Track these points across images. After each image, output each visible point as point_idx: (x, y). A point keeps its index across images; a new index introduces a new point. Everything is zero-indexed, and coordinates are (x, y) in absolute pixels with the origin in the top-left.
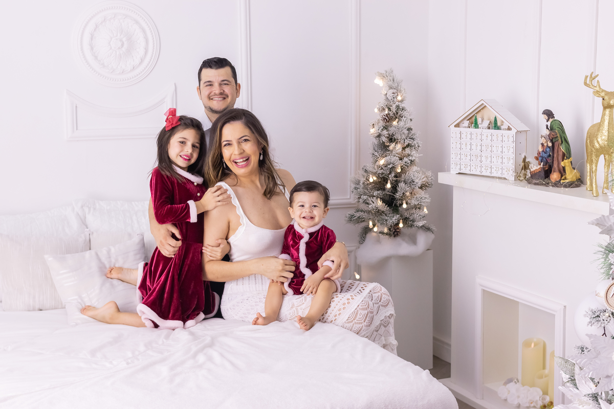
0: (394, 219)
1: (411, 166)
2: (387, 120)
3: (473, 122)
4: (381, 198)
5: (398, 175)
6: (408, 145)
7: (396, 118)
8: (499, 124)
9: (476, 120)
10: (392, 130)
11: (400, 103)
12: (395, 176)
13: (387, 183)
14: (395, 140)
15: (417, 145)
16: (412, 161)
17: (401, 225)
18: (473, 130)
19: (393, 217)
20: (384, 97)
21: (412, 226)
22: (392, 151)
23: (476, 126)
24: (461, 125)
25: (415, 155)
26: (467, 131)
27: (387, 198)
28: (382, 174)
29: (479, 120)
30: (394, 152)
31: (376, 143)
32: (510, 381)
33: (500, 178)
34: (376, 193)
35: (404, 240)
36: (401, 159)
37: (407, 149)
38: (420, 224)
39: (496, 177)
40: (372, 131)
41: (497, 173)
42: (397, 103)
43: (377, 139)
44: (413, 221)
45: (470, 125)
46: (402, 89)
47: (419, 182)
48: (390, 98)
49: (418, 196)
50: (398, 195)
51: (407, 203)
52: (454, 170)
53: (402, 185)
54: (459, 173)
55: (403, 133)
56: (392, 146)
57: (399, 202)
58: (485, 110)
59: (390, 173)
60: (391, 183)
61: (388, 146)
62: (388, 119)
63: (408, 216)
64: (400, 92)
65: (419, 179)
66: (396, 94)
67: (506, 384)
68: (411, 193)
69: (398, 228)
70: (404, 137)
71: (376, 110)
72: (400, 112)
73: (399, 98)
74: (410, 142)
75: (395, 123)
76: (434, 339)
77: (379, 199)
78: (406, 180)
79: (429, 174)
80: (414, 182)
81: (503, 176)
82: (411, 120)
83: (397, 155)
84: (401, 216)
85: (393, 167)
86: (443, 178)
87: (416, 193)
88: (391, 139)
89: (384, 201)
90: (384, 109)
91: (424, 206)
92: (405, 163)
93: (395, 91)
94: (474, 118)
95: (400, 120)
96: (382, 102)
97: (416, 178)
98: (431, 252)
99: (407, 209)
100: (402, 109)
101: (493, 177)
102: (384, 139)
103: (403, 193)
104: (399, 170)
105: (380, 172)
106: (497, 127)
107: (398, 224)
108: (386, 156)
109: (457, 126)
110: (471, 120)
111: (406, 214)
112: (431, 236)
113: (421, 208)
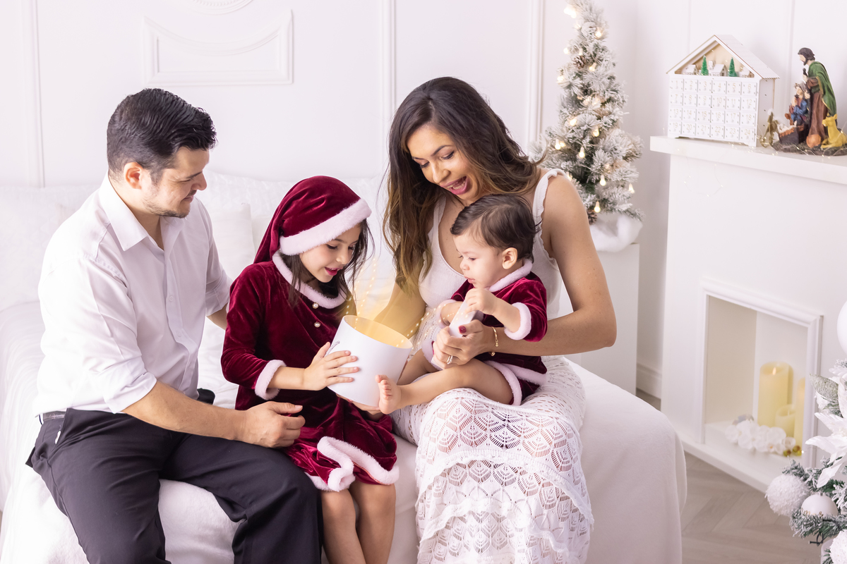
0: (588, 200)
1: (612, 128)
2: (581, 64)
3: (701, 65)
4: (570, 172)
5: (594, 141)
6: (610, 100)
7: (594, 61)
8: (736, 69)
9: (705, 64)
10: (587, 78)
11: (599, 41)
12: (591, 142)
13: (579, 151)
14: (591, 92)
15: (621, 100)
16: (614, 121)
17: (597, 209)
18: (700, 77)
19: (587, 197)
20: (577, 33)
21: (612, 210)
22: (587, 107)
23: (705, 72)
24: (684, 71)
25: (618, 113)
26: (691, 79)
27: (578, 172)
28: (574, 138)
29: (710, 64)
30: (589, 109)
31: (565, 96)
32: (742, 419)
33: (736, 144)
34: (564, 164)
35: (600, 229)
36: (599, 118)
37: (607, 105)
38: (624, 207)
39: (731, 143)
40: (561, 79)
41: (733, 136)
42: (596, 41)
43: (567, 90)
44: (614, 203)
45: (696, 72)
46: (603, 22)
47: (623, 151)
48: (585, 34)
49: (621, 169)
50: (594, 168)
51: (606, 179)
52: (673, 132)
53: (599, 154)
54: (680, 138)
55: (603, 83)
56: (588, 99)
57: (595, 177)
58: (718, 50)
59: (584, 137)
60: (586, 152)
61: (582, 101)
62: (583, 63)
63: (606, 197)
64: (600, 26)
65: (623, 145)
66: (595, 28)
67: (736, 423)
68: (612, 166)
69: (593, 213)
70: (604, 88)
71: (566, 51)
72: (599, 54)
73: (599, 34)
74: (613, 96)
75: (592, 68)
76: (639, 366)
77: (568, 173)
78: (606, 147)
79: (638, 139)
80: (616, 150)
81: (741, 141)
82: (614, 65)
83: (594, 113)
84: (598, 197)
85: (588, 129)
86: (657, 145)
87: (618, 166)
88: (586, 91)
89: (574, 175)
90: (577, 50)
91: (629, 184)
92: (605, 123)
93: (592, 24)
94: (702, 61)
95: (598, 64)
96: (575, 36)
97: (619, 145)
98: (637, 247)
99: (606, 188)
100: (603, 50)
101: (726, 143)
102: (577, 91)
103: (602, 165)
104: (596, 134)
105: (571, 135)
106: (733, 73)
107: (592, 208)
108: (579, 114)
109: (679, 72)
110: (697, 65)
111: (605, 195)
112: (638, 225)
113: (626, 185)
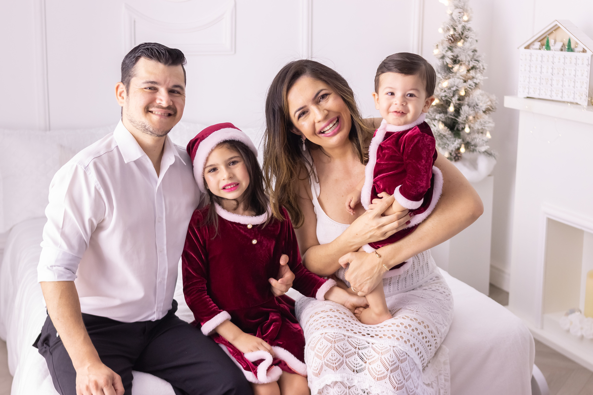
0: (456, 143)
1: (474, 89)
2: (451, 41)
3: (545, 42)
4: (442, 122)
5: (461, 98)
6: (473, 68)
7: (461, 38)
8: (573, 46)
9: (548, 42)
10: (456, 51)
11: (466, 23)
12: (459, 100)
13: (449, 106)
14: (459, 61)
15: (482, 68)
16: (476, 84)
17: (463, 150)
18: (544, 52)
19: (455, 141)
20: (449, 17)
21: (474, 151)
22: (456, 73)
23: (548, 47)
24: (532, 46)
25: (479, 77)
26: (537, 53)
27: (449, 122)
28: (446, 96)
29: (552, 42)
30: (458, 74)
31: (439, 65)
32: (572, 311)
33: (571, 103)
34: (438, 116)
35: (465, 165)
36: (465, 81)
37: (471, 72)
38: (483, 149)
39: (568, 102)
40: (436, 52)
41: (569, 97)
42: (463, 24)
43: (441, 60)
44: (475, 146)
45: (541, 48)
46: (469, 9)
47: (483, 106)
48: (455, 18)
49: (481, 120)
50: (460, 119)
51: (470, 127)
52: (522, 93)
53: (465, 109)
54: (528, 97)
55: (469, 55)
56: (456, 67)
57: (461, 126)
58: (558, 32)
59: (454, 95)
60: (455, 107)
61: (452, 68)
62: (454, 40)
63: (470, 140)
64: (467, 11)
65: (483, 102)
66: (462, 14)
67: (567, 314)
68: (474, 117)
69: (459, 153)
70: (469, 58)
71: (441, 31)
72: (466, 33)
73: (465, 18)
74: (475, 64)
75: (460, 44)
76: (492, 267)
77: (440, 123)
78: (470, 104)
79: (494, 97)
80: (477, 105)
81: (575, 101)
82: (477, 41)
83: (461, 77)
84: (463, 141)
85: (457, 90)
86: (509, 102)
87: (479, 117)
88: (455, 61)
89: (446, 124)
90: (449, 30)
91: (486, 131)
92: (470, 85)
93: (461, 10)
94: (546, 40)
95: (465, 41)
96: (447, 20)
97: (480, 102)
98: (492, 178)
99: (469, 134)
100: (469, 30)
101: (564, 102)
102: (448, 61)
103: (467, 117)
104: (462, 93)
105: (443, 94)
106: (570, 49)
107: (459, 149)
108: (449, 78)
109: (528, 47)
110: (542, 42)
111: (468, 139)
112: (493, 162)
113: (484, 132)
